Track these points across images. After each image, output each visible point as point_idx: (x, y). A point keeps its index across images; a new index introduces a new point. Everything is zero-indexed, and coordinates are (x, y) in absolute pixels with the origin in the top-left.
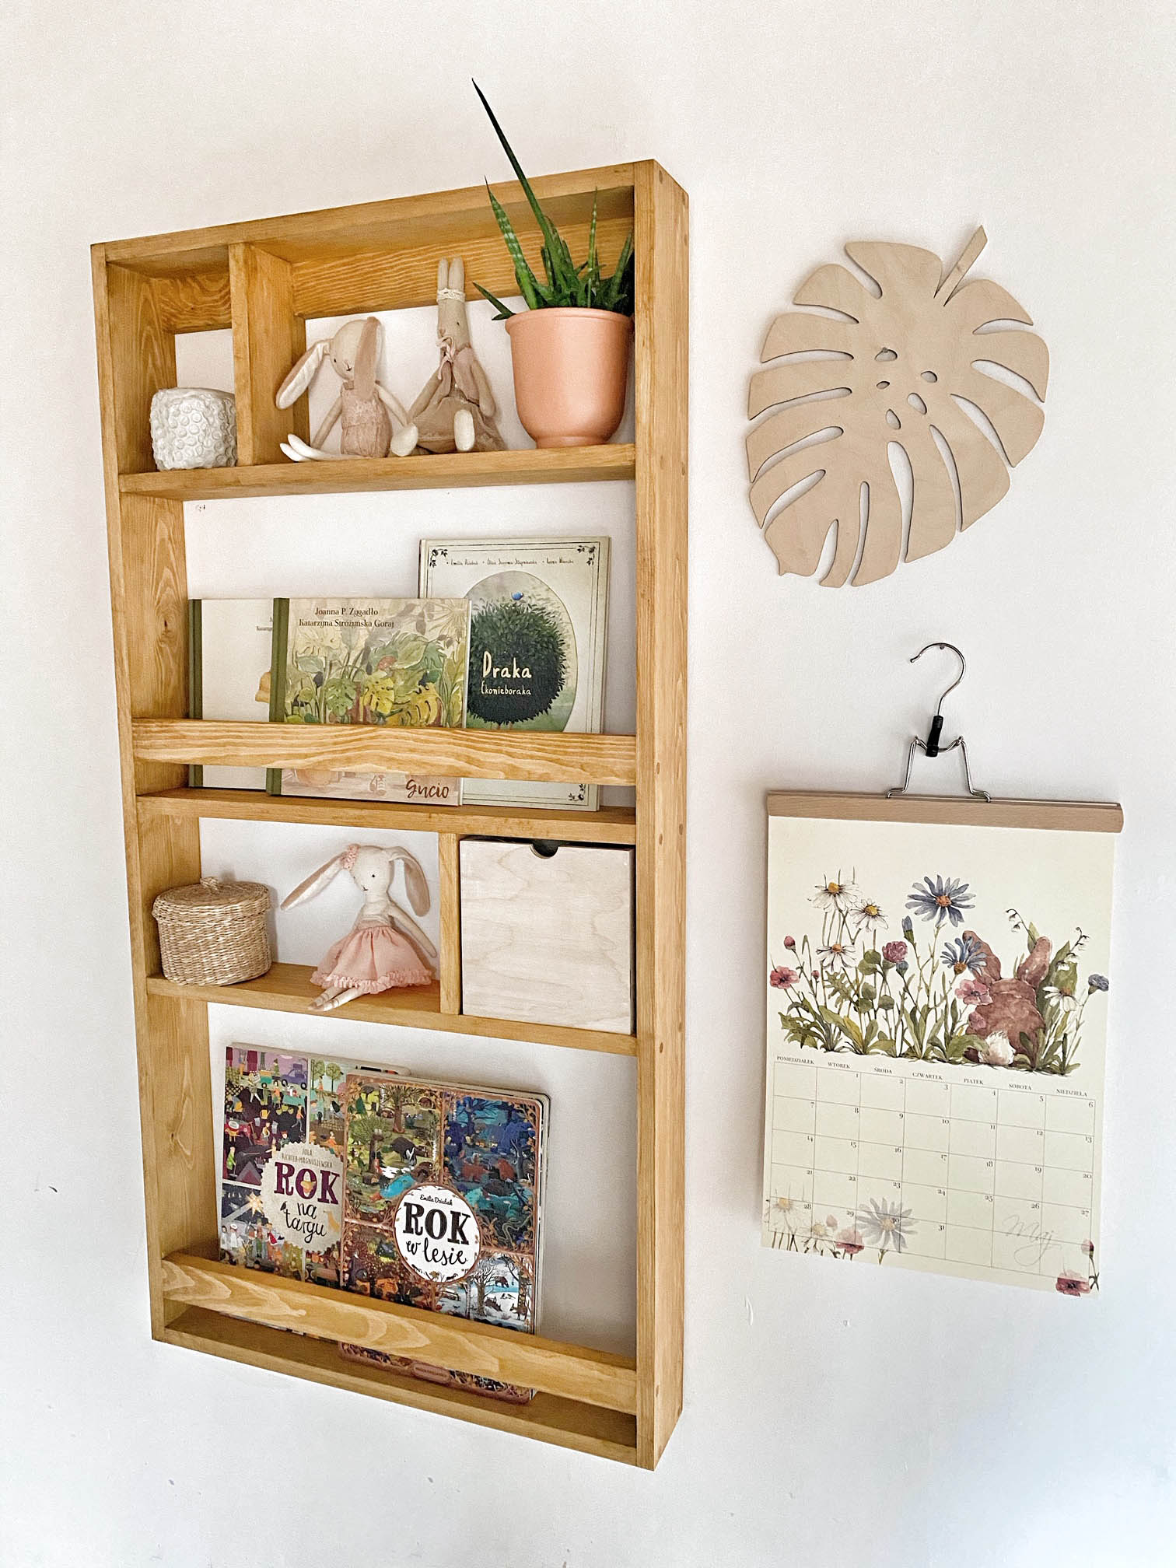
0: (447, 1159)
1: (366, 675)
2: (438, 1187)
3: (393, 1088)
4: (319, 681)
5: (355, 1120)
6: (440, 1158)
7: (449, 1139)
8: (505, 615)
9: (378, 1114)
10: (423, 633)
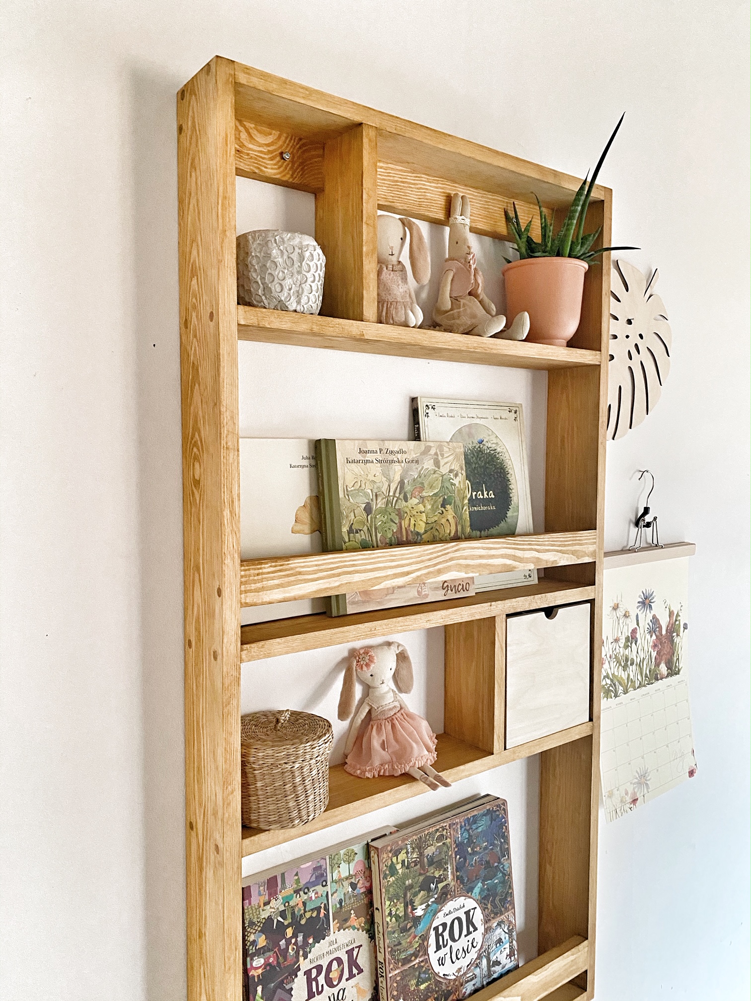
0: (458, 874)
1: (404, 502)
2: (454, 900)
3: (416, 840)
4: (368, 509)
5: (389, 883)
6: (454, 877)
7: (458, 857)
8: (475, 454)
9: (407, 868)
10: (439, 469)
